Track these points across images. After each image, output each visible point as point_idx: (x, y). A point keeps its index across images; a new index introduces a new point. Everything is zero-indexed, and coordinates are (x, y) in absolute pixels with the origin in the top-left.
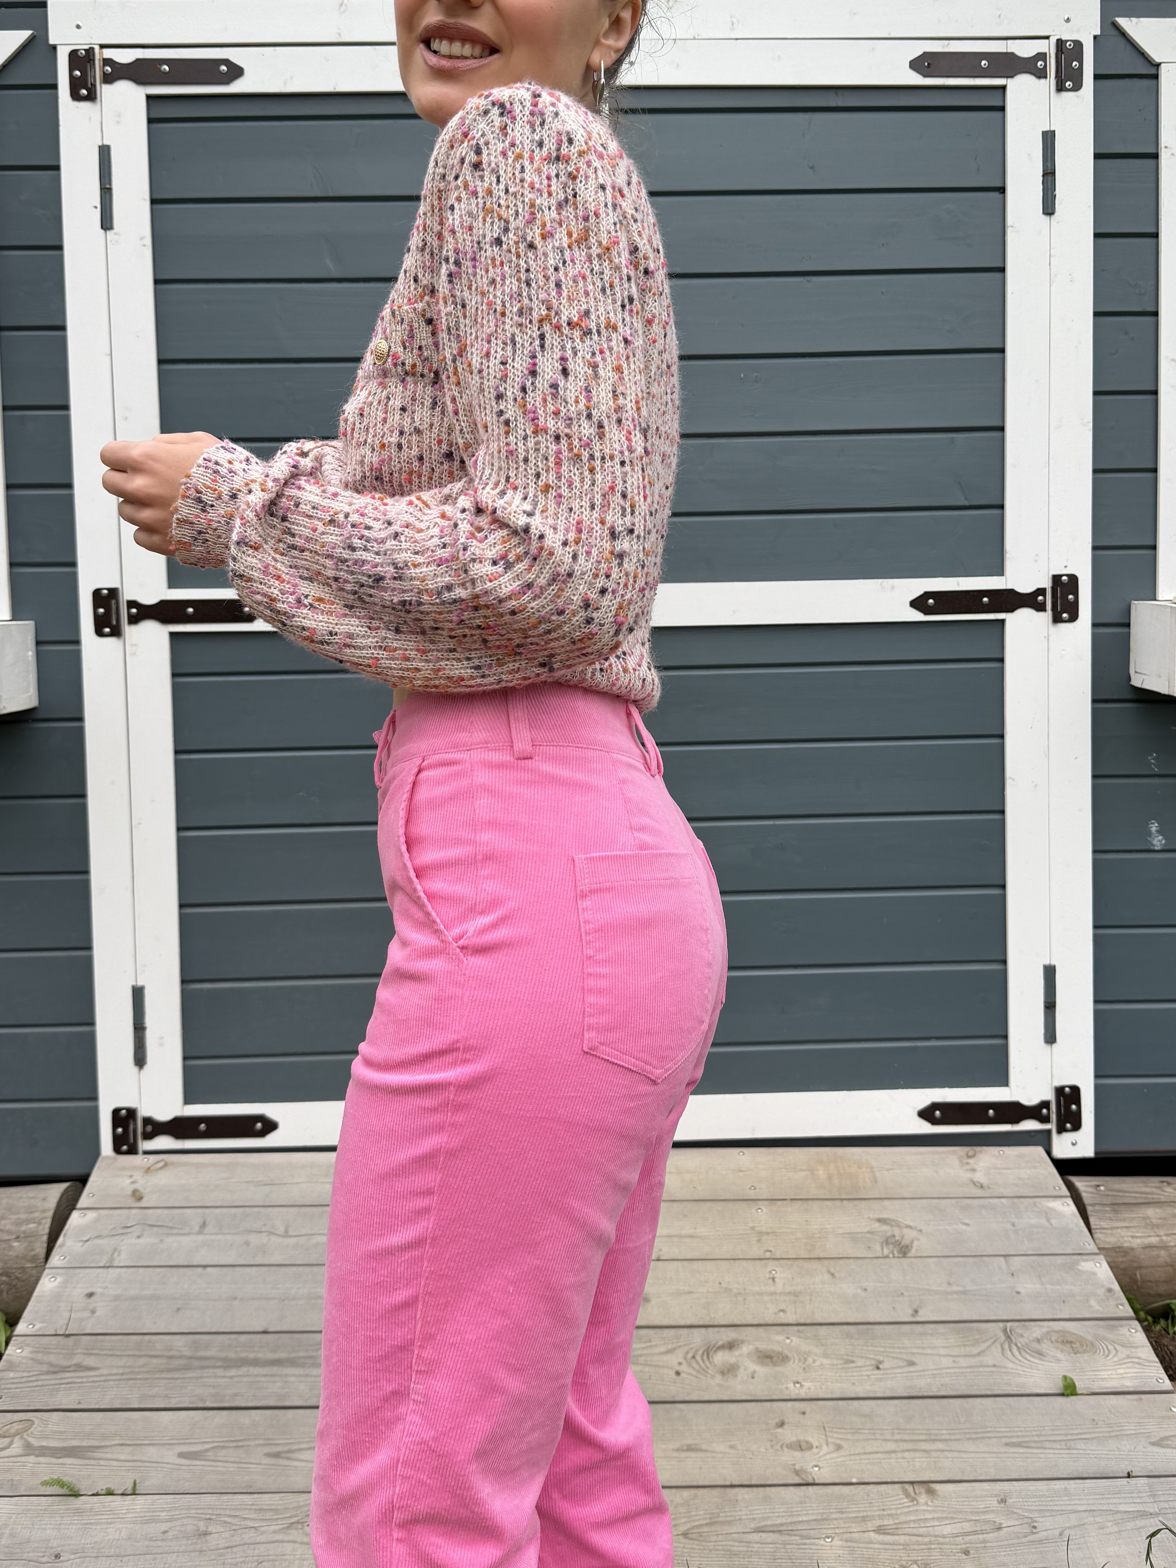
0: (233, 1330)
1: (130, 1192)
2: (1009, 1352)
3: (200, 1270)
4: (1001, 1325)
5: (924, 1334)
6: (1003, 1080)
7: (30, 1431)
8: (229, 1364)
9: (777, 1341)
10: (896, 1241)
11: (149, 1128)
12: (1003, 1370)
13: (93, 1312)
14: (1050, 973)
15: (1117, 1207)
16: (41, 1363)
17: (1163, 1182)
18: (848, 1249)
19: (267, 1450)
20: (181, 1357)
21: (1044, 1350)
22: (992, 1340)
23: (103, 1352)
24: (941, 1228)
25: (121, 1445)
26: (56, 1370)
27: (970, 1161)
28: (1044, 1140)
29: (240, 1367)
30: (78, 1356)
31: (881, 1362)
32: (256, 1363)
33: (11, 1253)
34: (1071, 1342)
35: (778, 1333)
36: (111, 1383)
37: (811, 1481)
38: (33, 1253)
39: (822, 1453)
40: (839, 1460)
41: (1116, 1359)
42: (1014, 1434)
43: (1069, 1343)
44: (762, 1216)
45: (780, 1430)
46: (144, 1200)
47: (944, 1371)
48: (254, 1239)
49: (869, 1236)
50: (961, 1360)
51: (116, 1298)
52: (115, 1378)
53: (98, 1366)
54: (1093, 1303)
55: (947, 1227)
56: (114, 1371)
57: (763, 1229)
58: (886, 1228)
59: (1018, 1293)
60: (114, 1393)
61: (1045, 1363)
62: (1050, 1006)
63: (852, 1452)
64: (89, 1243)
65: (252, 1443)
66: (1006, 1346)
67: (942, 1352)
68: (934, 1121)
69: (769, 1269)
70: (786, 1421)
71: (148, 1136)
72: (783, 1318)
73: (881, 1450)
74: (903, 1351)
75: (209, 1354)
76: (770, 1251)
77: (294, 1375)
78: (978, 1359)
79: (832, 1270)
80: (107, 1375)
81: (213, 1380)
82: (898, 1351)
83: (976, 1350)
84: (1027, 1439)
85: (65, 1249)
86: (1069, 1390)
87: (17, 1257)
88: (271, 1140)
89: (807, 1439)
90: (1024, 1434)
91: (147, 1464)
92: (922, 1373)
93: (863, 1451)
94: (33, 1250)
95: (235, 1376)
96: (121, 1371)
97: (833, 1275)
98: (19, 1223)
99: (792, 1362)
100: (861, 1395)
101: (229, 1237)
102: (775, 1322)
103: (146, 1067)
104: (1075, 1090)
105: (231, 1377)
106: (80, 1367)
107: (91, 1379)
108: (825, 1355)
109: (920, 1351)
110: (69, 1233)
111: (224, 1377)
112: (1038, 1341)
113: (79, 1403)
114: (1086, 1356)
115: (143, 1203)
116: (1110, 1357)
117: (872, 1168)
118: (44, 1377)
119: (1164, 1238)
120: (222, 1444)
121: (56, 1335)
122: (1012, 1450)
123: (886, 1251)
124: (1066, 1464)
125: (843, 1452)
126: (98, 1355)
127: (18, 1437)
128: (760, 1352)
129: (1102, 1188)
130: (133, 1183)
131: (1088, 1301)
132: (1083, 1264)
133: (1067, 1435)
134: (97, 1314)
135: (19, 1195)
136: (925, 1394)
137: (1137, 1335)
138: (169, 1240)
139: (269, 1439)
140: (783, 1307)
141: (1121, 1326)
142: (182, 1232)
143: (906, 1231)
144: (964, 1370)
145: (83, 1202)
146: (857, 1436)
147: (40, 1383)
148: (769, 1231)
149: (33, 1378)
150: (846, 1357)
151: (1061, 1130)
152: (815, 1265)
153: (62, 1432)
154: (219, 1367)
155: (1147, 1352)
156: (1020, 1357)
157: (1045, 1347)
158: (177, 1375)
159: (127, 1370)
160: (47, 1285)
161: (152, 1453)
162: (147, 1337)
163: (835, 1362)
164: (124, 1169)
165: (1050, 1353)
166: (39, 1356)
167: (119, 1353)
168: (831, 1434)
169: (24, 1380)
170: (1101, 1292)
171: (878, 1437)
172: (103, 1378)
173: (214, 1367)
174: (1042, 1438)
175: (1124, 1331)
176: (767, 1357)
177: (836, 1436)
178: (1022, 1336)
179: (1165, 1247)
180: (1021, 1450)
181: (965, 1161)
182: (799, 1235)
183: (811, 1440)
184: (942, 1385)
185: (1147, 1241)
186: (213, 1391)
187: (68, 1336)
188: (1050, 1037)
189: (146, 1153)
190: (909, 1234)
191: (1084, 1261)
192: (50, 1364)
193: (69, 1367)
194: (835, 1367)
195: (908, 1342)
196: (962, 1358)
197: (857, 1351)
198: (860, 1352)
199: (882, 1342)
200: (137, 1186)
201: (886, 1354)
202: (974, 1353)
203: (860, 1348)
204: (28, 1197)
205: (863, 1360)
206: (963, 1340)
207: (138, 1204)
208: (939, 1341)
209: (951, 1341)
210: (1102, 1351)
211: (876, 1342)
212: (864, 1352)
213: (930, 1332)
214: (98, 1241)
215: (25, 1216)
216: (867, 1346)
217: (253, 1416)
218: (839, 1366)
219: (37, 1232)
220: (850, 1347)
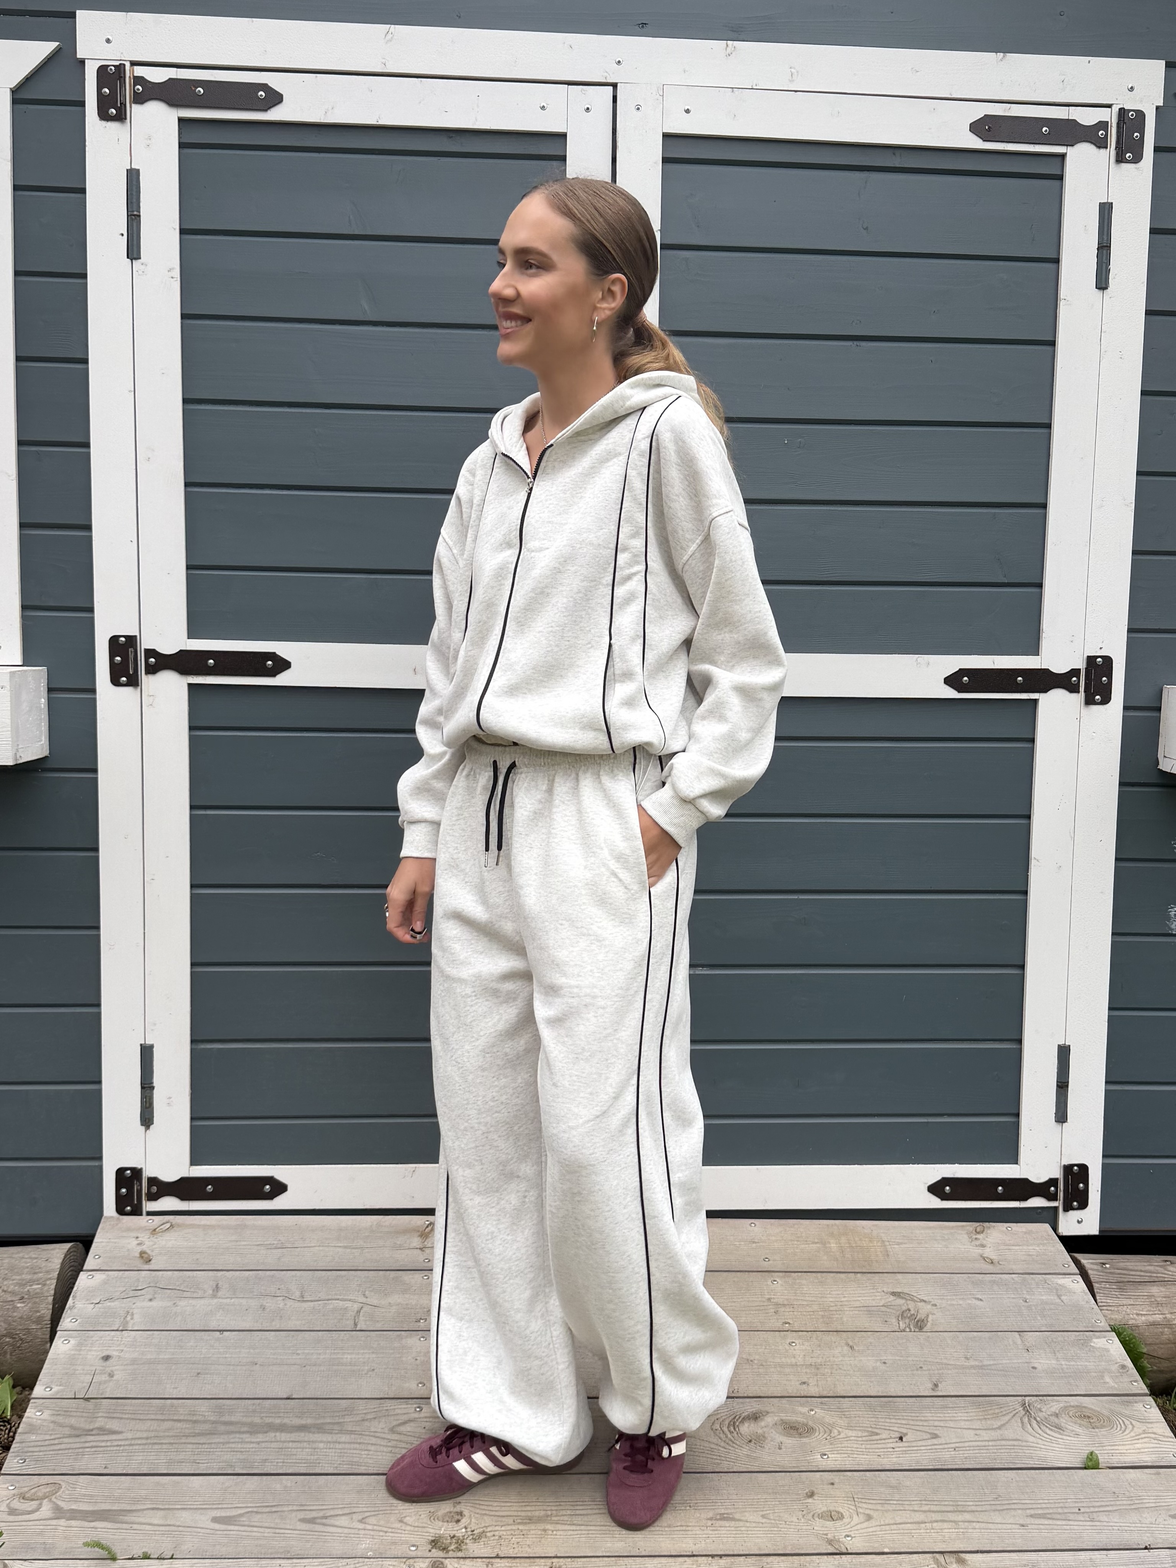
0: (256, 1396)
1: (138, 1256)
2: (1029, 1426)
3: (218, 1333)
4: (1020, 1398)
5: (945, 1407)
6: (1013, 1158)
7: (58, 1494)
8: (254, 1429)
9: (800, 1412)
10: (912, 1315)
11: (154, 1189)
12: (1024, 1444)
13: (111, 1375)
14: (1064, 1053)
15: (1123, 1285)
16: (62, 1425)
17: (1166, 1261)
18: (864, 1322)
19: (302, 1515)
20: (205, 1422)
21: (1063, 1425)
22: (1011, 1414)
23: (127, 1416)
24: (954, 1303)
25: (153, 1509)
26: (78, 1433)
27: (978, 1236)
28: (1051, 1217)
29: (266, 1432)
30: (100, 1419)
31: (906, 1434)
32: (282, 1428)
33: (15, 1314)
34: (1089, 1417)
35: (802, 1405)
36: (137, 1447)
37: (845, 1551)
38: (38, 1314)
39: (853, 1523)
40: (871, 1530)
41: (1132, 1434)
42: (1039, 1506)
43: (1086, 1418)
44: (778, 1288)
45: (810, 1500)
46: (152, 1262)
47: (967, 1444)
48: (269, 1303)
49: (883, 1309)
50: (983, 1433)
51: (134, 1362)
52: (139, 1442)
53: (120, 1430)
54: (1107, 1379)
55: (961, 1302)
56: (139, 1435)
57: (780, 1301)
58: (900, 1301)
59: (1034, 1368)
60: (140, 1458)
61: (1065, 1437)
62: (1062, 1086)
63: (882, 1523)
64: (100, 1305)
65: (285, 1509)
66: (1026, 1420)
67: (963, 1424)
68: (944, 1197)
69: (789, 1341)
70: (816, 1491)
71: (153, 1197)
72: (804, 1390)
73: (912, 1521)
74: (925, 1424)
75: (233, 1419)
76: (789, 1323)
77: (321, 1442)
78: (999, 1432)
79: (851, 1344)
80: (132, 1439)
81: (239, 1446)
82: (921, 1423)
83: (997, 1424)
84: (1051, 1511)
85: (76, 1311)
86: (1091, 1463)
87: (21, 1318)
88: (279, 1203)
89: (837, 1509)
90: (1048, 1506)
91: (181, 1529)
92: (946, 1446)
93: (892, 1522)
94: (38, 1311)
95: (263, 1442)
96: (145, 1435)
97: (851, 1347)
98: (22, 1284)
99: (817, 1434)
100: (888, 1467)
101: (244, 1301)
102: (798, 1395)
103: (152, 1127)
104: (1084, 1168)
105: (258, 1443)
106: (102, 1431)
107: (116, 1443)
108: (849, 1427)
109: (942, 1424)
110: (78, 1294)
111: (251, 1442)
112: (1057, 1415)
113: (105, 1468)
114: (1103, 1431)
115: (152, 1266)
116: (1127, 1432)
117: (883, 1241)
118: (66, 1440)
119: (1169, 1316)
120: (255, 1510)
121: (75, 1398)
122: (1037, 1521)
123: (902, 1325)
124: (1091, 1536)
125: (873, 1523)
126: (121, 1418)
127: (46, 1500)
128: (786, 1423)
129: (1108, 1266)
130: (138, 1244)
131: (1103, 1377)
132: (1095, 1340)
133: (1089, 1507)
134: (115, 1378)
135: (21, 1255)
136: (950, 1467)
137: (1150, 1410)
138: (183, 1303)
139: (302, 1505)
140: (805, 1380)
141: (1136, 1402)
142: (195, 1295)
143: (921, 1304)
144: (987, 1443)
145: (91, 1262)
146: (887, 1507)
147: (63, 1446)
148: (786, 1302)
149: (56, 1442)
150: (870, 1429)
151: (1068, 1208)
152: (833, 1337)
153: (92, 1496)
154: (244, 1433)
155: (1159, 1426)
156: (1040, 1432)
157: (1063, 1421)
158: (202, 1440)
159: (152, 1434)
160: (60, 1347)
161: (185, 1517)
162: (169, 1401)
163: (860, 1434)
164: (129, 1229)
165: (1069, 1427)
166: (60, 1419)
167: (142, 1417)
168: (860, 1505)
169: (47, 1443)
170: (1114, 1368)
171: (907, 1507)
172: (127, 1443)
173: (240, 1432)
174: (1066, 1511)
175: (1140, 1406)
176: (793, 1429)
177: (865, 1506)
178: (1040, 1410)
179: (1168, 1324)
180: (1046, 1522)
181: (974, 1237)
182: (815, 1308)
183: (841, 1510)
184: (966, 1458)
185: (1151, 1319)
186: (242, 1457)
187: (88, 1399)
188: (1061, 1117)
189: (149, 1214)
190: (924, 1309)
191: (1097, 1338)
192: (72, 1427)
193: (92, 1430)
194: (860, 1439)
195: (930, 1415)
196: (984, 1431)
197: (880, 1424)
198: (883, 1424)
199: (904, 1414)
200: (144, 1248)
201: (908, 1426)
202: (995, 1426)
203: (883, 1420)
204: (30, 1258)
205: (888, 1432)
206: (984, 1413)
207: (146, 1267)
208: (960, 1414)
209: (971, 1414)
210: (1119, 1426)
211: (899, 1414)
212: (886, 1424)
213: (951, 1406)
214: (109, 1304)
215: (29, 1277)
216: (890, 1419)
217: (284, 1481)
218: (864, 1438)
219: (42, 1293)
220: (873, 1419)
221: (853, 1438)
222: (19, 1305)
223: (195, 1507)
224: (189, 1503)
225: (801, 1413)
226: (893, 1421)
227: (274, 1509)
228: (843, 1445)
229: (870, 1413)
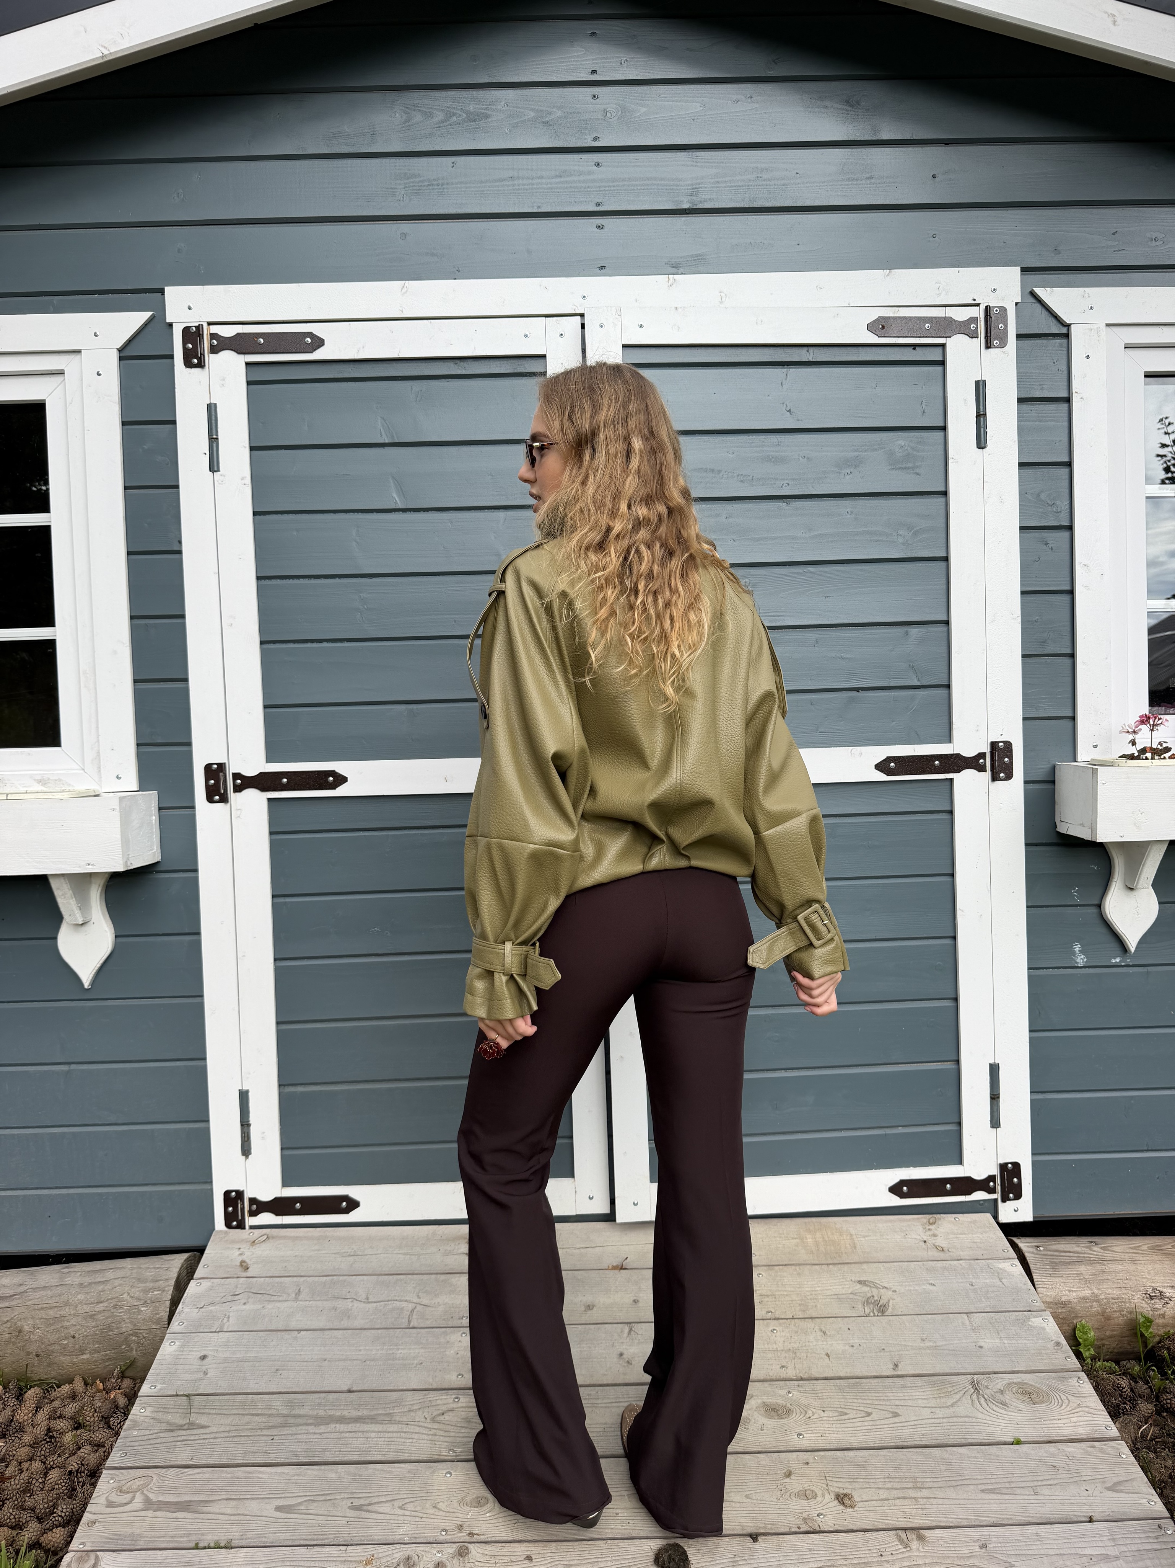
0: (323, 1390)
1: (239, 1264)
2: (977, 1403)
3: (296, 1333)
4: (970, 1376)
5: (904, 1387)
6: (958, 1159)
7: (149, 1486)
8: (319, 1421)
10: (875, 1301)
11: (254, 1207)
12: (974, 1420)
13: (205, 1373)
14: (994, 1069)
15: (1055, 1265)
16: (160, 1421)
18: (836, 1309)
19: (351, 1502)
20: (279, 1415)
21: (1007, 1401)
22: (963, 1392)
23: (214, 1411)
24: (912, 1288)
25: (227, 1499)
26: (173, 1428)
27: (931, 1227)
28: (991, 1208)
29: (328, 1424)
30: (193, 1415)
32: (341, 1420)
33: (140, 1316)
35: (782, 1388)
36: (220, 1440)
37: (818, 1529)
38: (158, 1316)
39: (824, 1502)
41: (1068, 1408)
42: (988, 1481)
43: (1029, 1394)
45: (787, 1480)
46: (249, 1270)
47: (923, 1422)
48: (340, 1305)
49: (852, 1296)
50: (938, 1410)
51: (225, 1360)
52: (222, 1435)
53: (209, 1424)
54: (1045, 1356)
55: (917, 1288)
56: (222, 1428)
57: (765, 1292)
58: (866, 1289)
59: (981, 1347)
61: (1009, 1413)
62: (995, 1098)
64: (203, 1310)
65: (338, 1497)
66: (975, 1397)
67: (920, 1403)
68: (902, 1195)
69: (771, 1328)
70: (793, 1470)
71: (254, 1214)
72: (784, 1373)
73: (875, 1497)
74: (887, 1403)
75: (302, 1412)
76: (772, 1312)
77: (373, 1431)
78: (952, 1409)
79: (824, 1329)
80: (216, 1433)
81: (305, 1437)
82: (883, 1403)
83: (950, 1402)
85: (183, 1315)
87: (144, 1319)
88: (354, 1216)
89: (811, 1488)
90: (996, 1480)
91: (248, 1518)
92: (906, 1424)
94: (157, 1314)
95: (324, 1433)
96: (228, 1429)
97: (824, 1333)
98: (146, 1291)
99: (794, 1414)
101: (320, 1304)
102: (780, 1379)
103: (250, 1156)
104: (1016, 1166)
105: (321, 1434)
106: (193, 1426)
107: (203, 1437)
108: (823, 1409)
109: (902, 1403)
110: (187, 1301)
111: (315, 1434)
112: (1000, 1391)
113: (192, 1460)
114: (1041, 1407)
115: (250, 1273)
116: (1064, 1407)
117: (851, 1235)
118: (162, 1435)
120: (313, 1498)
121: (176, 1395)
122: (987, 1496)
123: (867, 1311)
126: (210, 1414)
127: (139, 1492)
128: (768, 1405)
129: (1041, 1248)
130: (241, 1254)
131: (1040, 1354)
132: (1032, 1319)
133: (1032, 1481)
134: (208, 1376)
135: (147, 1266)
136: (909, 1444)
137: (1085, 1386)
138: (270, 1306)
139: (352, 1493)
140: (784, 1364)
141: (1070, 1377)
142: (281, 1299)
143: (883, 1291)
144: (941, 1421)
145: (200, 1272)
147: (159, 1441)
148: (769, 1293)
149: (155, 1436)
150: (840, 1410)
151: (1005, 1199)
152: (809, 1324)
153: (176, 1488)
154: (310, 1424)
155: (1094, 1401)
156: (988, 1409)
157: (1008, 1397)
158: (275, 1432)
159: (234, 1428)
160: (168, 1348)
161: (253, 1506)
162: (250, 1396)
163: (831, 1415)
164: (233, 1242)
165: (1012, 1403)
166: (160, 1415)
167: (227, 1412)
168: (831, 1483)
169: (147, 1437)
170: (1051, 1345)
171: (872, 1485)
172: (212, 1436)
173: (306, 1425)
174: (1012, 1485)
175: (1074, 1381)
176: (773, 1410)
177: (835, 1484)
178: (987, 1387)
180: (994, 1496)
181: (927, 1227)
182: (794, 1297)
183: (814, 1488)
184: (923, 1435)
186: (306, 1447)
188: (995, 1123)
189: (252, 1227)
190: (886, 1295)
191: (1034, 1317)
192: (168, 1423)
193: (184, 1425)
194: (831, 1419)
195: (892, 1394)
196: (939, 1409)
197: (848, 1404)
198: (851, 1404)
199: (870, 1394)
200: (244, 1258)
201: (873, 1406)
202: (949, 1404)
203: (851, 1401)
204: (154, 1268)
205: (854, 1412)
206: (938, 1392)
207: (245, 1274)
208: (918, 1393)
209: (928, 1393)
210: (1056, 1401)
211: (865, 1394)
212: (854, 1404)
213: (910, 1385)
214: (211, 1308)
215: (152, 1285)
216: (857, 1399)
217: (339, 1471)
218: (835, 1418)
219: (161, 1298)
220: (843, 1400)
221: (825, 1418)
222: (142, 1309)
223: (262, 1496)
224: (258, 1493)
225: (780, 1396)
226: (860, 1401)
227: (328, 1498)
228: (816, 1425)
229: (840, 1394)
